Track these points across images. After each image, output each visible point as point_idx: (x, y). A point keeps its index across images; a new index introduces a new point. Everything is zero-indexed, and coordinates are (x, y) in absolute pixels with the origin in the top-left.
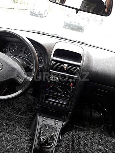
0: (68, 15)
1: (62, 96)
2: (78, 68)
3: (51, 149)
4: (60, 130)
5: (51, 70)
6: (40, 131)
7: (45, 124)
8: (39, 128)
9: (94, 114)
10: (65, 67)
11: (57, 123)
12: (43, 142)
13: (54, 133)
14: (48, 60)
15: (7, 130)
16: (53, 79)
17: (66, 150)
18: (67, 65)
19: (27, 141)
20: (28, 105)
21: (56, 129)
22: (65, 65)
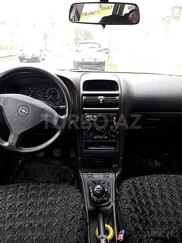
0: (77, 51)
1: (106, 138)
2: (117, 98)
3: (110, 207)
4: (114, 183)
5: (84, 109)
6: (89, 191)
7: (92, 181)
8: (86, 187)
9: (152, 164)
10: (101, 100)
11: (107, 175)
12: (100, 192)
13: (108, 188)
14: (77, 96)
15: (48, 193)
16: (90, 118)
17: (130, 197)
18: (102, 97)
19: (78, 197)
20: (59, 175)
21: (109, 184)
22: (99, 97)
